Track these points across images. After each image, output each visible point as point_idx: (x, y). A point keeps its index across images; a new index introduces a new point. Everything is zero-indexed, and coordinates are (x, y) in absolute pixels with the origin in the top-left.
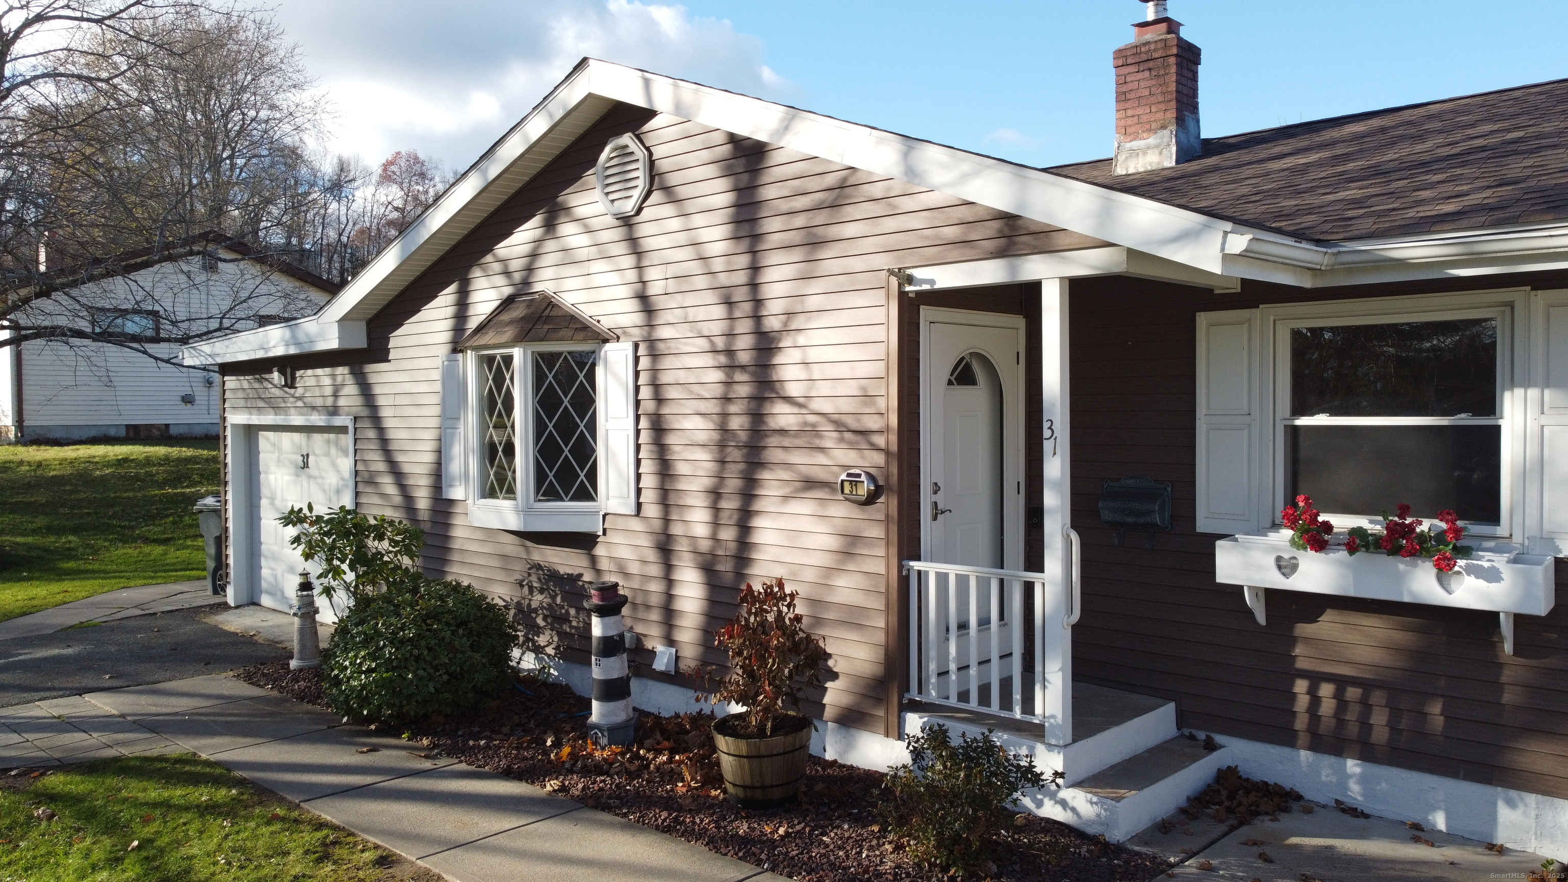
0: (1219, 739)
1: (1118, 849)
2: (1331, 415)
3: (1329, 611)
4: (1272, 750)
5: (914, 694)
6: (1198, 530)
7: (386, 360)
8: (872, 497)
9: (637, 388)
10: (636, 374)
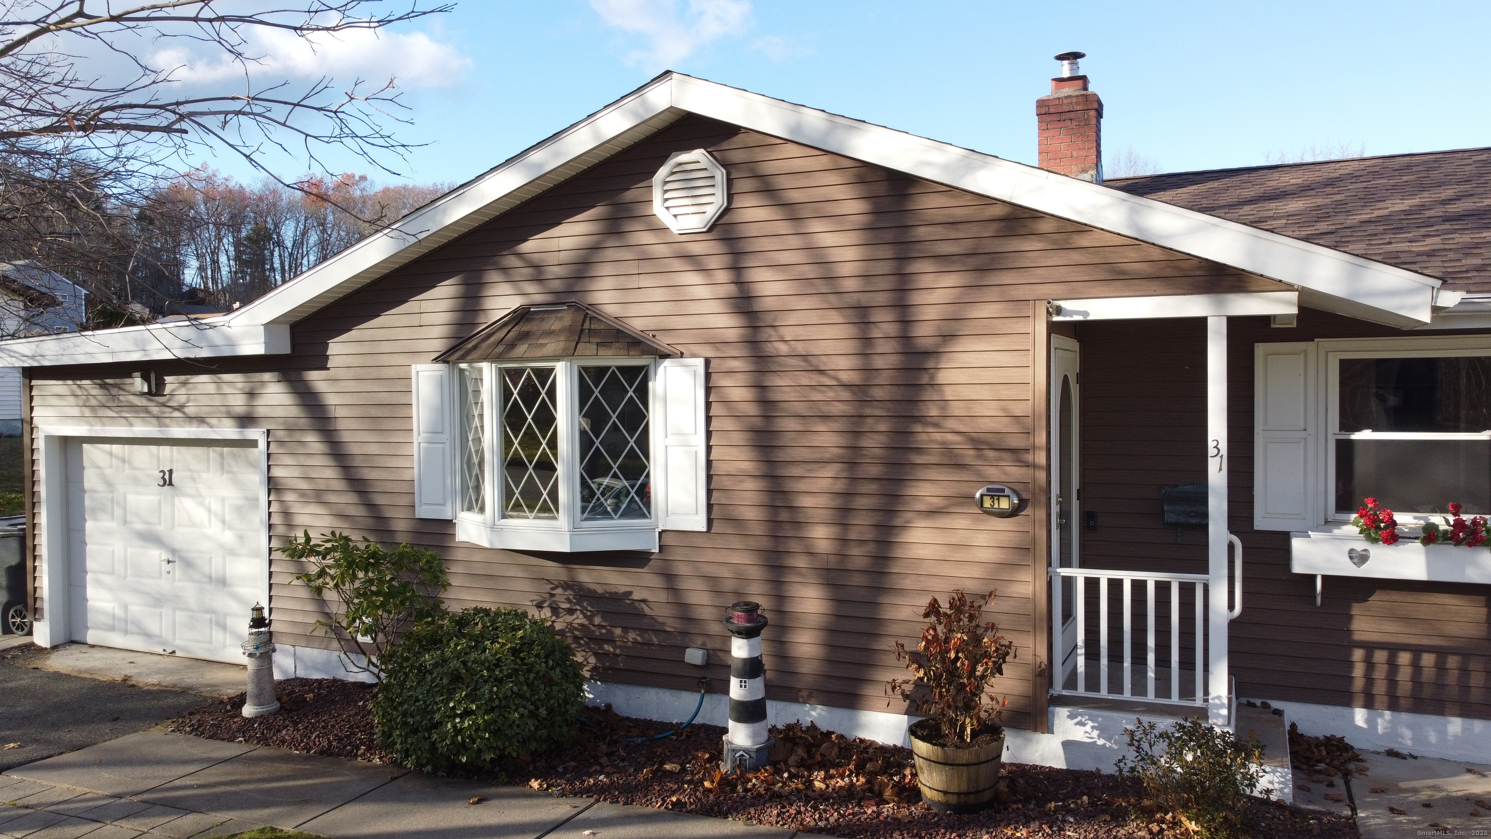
2: (1373, 431)
3: (1378, 592)
4: (1325, 710)
5: (1058, 690)
6: (1256, 528)
7: (319, 368)
8: (1016, 510)
9: (709, 404)
10: (708, 390)
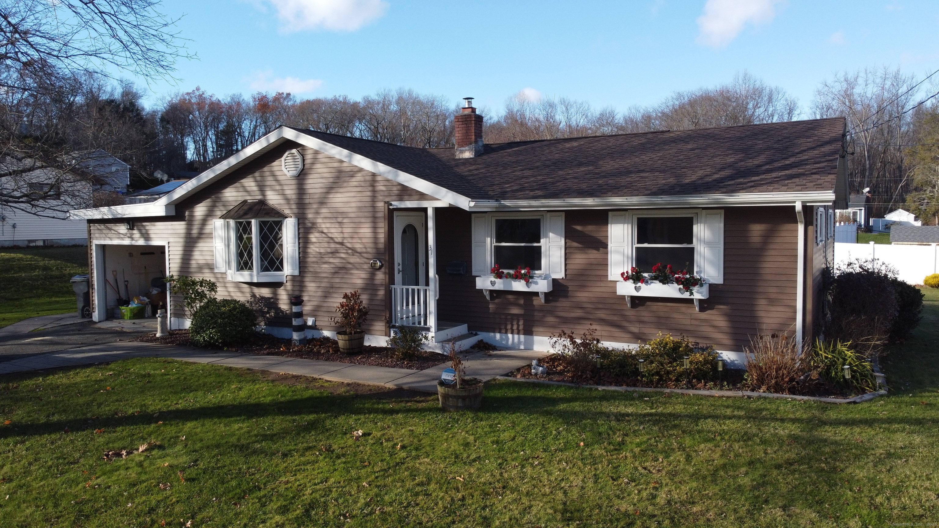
0: (479, 333)
2: (505, 243)
5: (393, 323)
6: (471, 275)
7: (184, 220)
8: (380, 267)
9: (299, 234)
10: (299, 229)
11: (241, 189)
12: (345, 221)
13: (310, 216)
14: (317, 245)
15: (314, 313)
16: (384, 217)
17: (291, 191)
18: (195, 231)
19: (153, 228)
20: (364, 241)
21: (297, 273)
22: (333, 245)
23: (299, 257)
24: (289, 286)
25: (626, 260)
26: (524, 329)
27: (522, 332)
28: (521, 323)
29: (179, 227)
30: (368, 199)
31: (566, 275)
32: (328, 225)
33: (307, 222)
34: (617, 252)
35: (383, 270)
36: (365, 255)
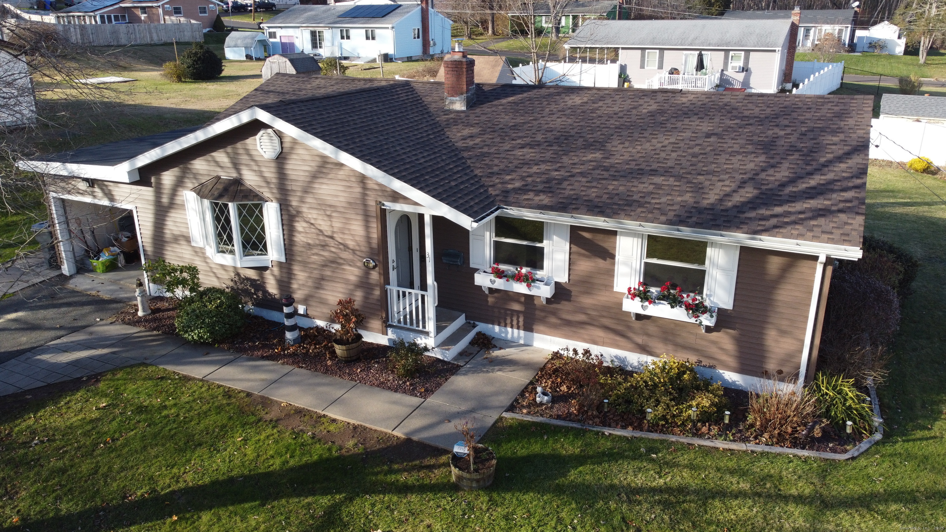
0: (477, 323)
1: (449, 363)
2: (505, 238)
5: (390, 323)
6: (470, 267)
7: (151, 187)
8: (374, 267)
9: (282, 220)
10: (282, 215)
11: (212, 164)
12: (334, 214)
13: (294, 203)
14: (303, 235)
15: (305, 301)
16: (377, 216)
17: (270, 173)
18: (165, 200)
19: (117, 189)
20: (357, 238)
21: (283, 260)
22: (321, 238)
23: (285, 244)
24: (276, 270)
25: (633, 273)
26: (524, 325)
27: (522, 327)
28: (521, 319)
29: (147, 192)
30: (358, 196)
31: (569, 280)
32: (315, 216)
33: (291, 209)
34: (625, 264)
35: (377, 269)
36: (358, 253)
